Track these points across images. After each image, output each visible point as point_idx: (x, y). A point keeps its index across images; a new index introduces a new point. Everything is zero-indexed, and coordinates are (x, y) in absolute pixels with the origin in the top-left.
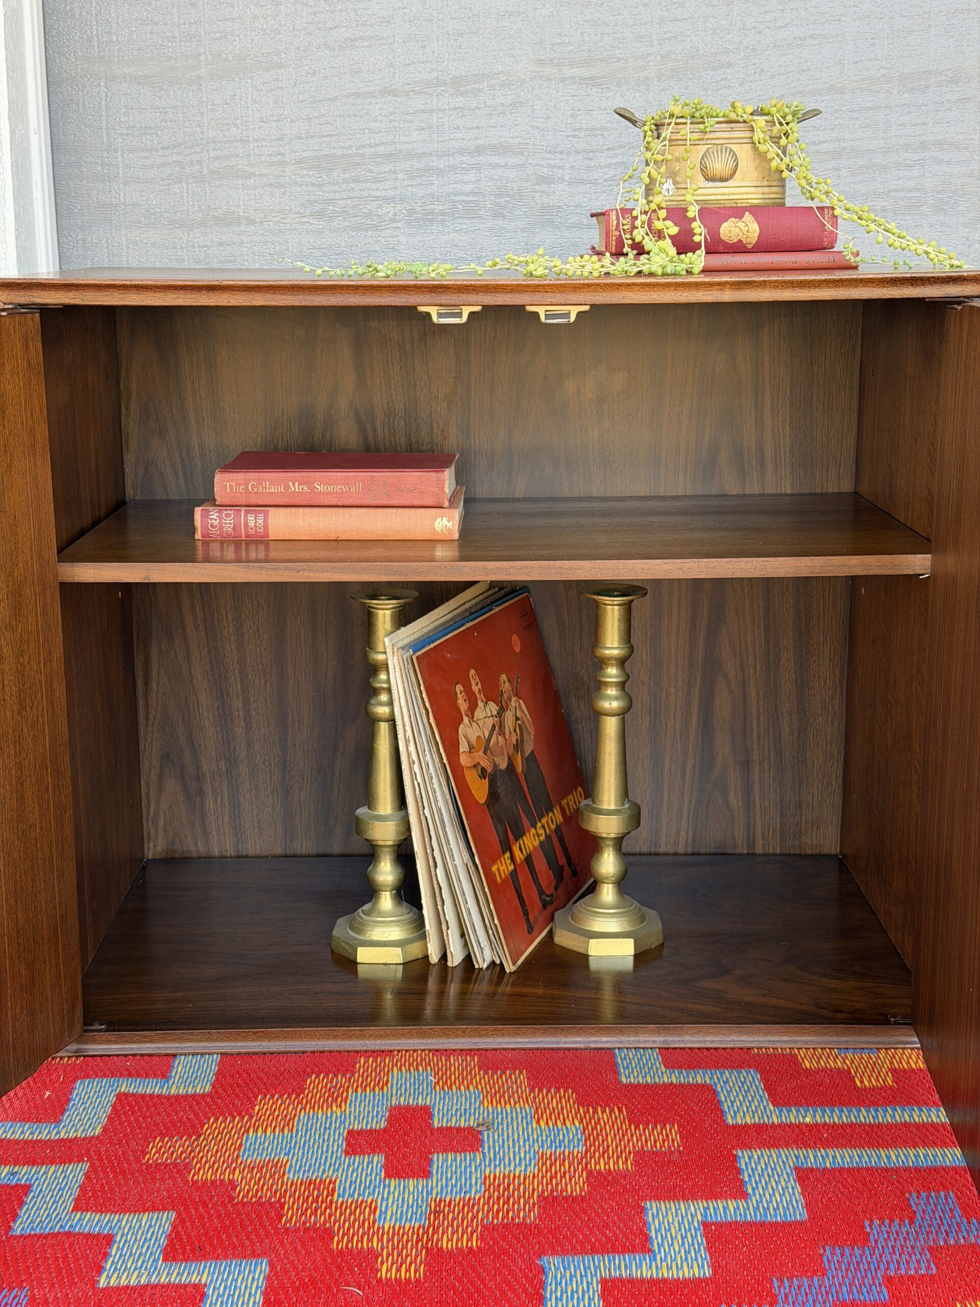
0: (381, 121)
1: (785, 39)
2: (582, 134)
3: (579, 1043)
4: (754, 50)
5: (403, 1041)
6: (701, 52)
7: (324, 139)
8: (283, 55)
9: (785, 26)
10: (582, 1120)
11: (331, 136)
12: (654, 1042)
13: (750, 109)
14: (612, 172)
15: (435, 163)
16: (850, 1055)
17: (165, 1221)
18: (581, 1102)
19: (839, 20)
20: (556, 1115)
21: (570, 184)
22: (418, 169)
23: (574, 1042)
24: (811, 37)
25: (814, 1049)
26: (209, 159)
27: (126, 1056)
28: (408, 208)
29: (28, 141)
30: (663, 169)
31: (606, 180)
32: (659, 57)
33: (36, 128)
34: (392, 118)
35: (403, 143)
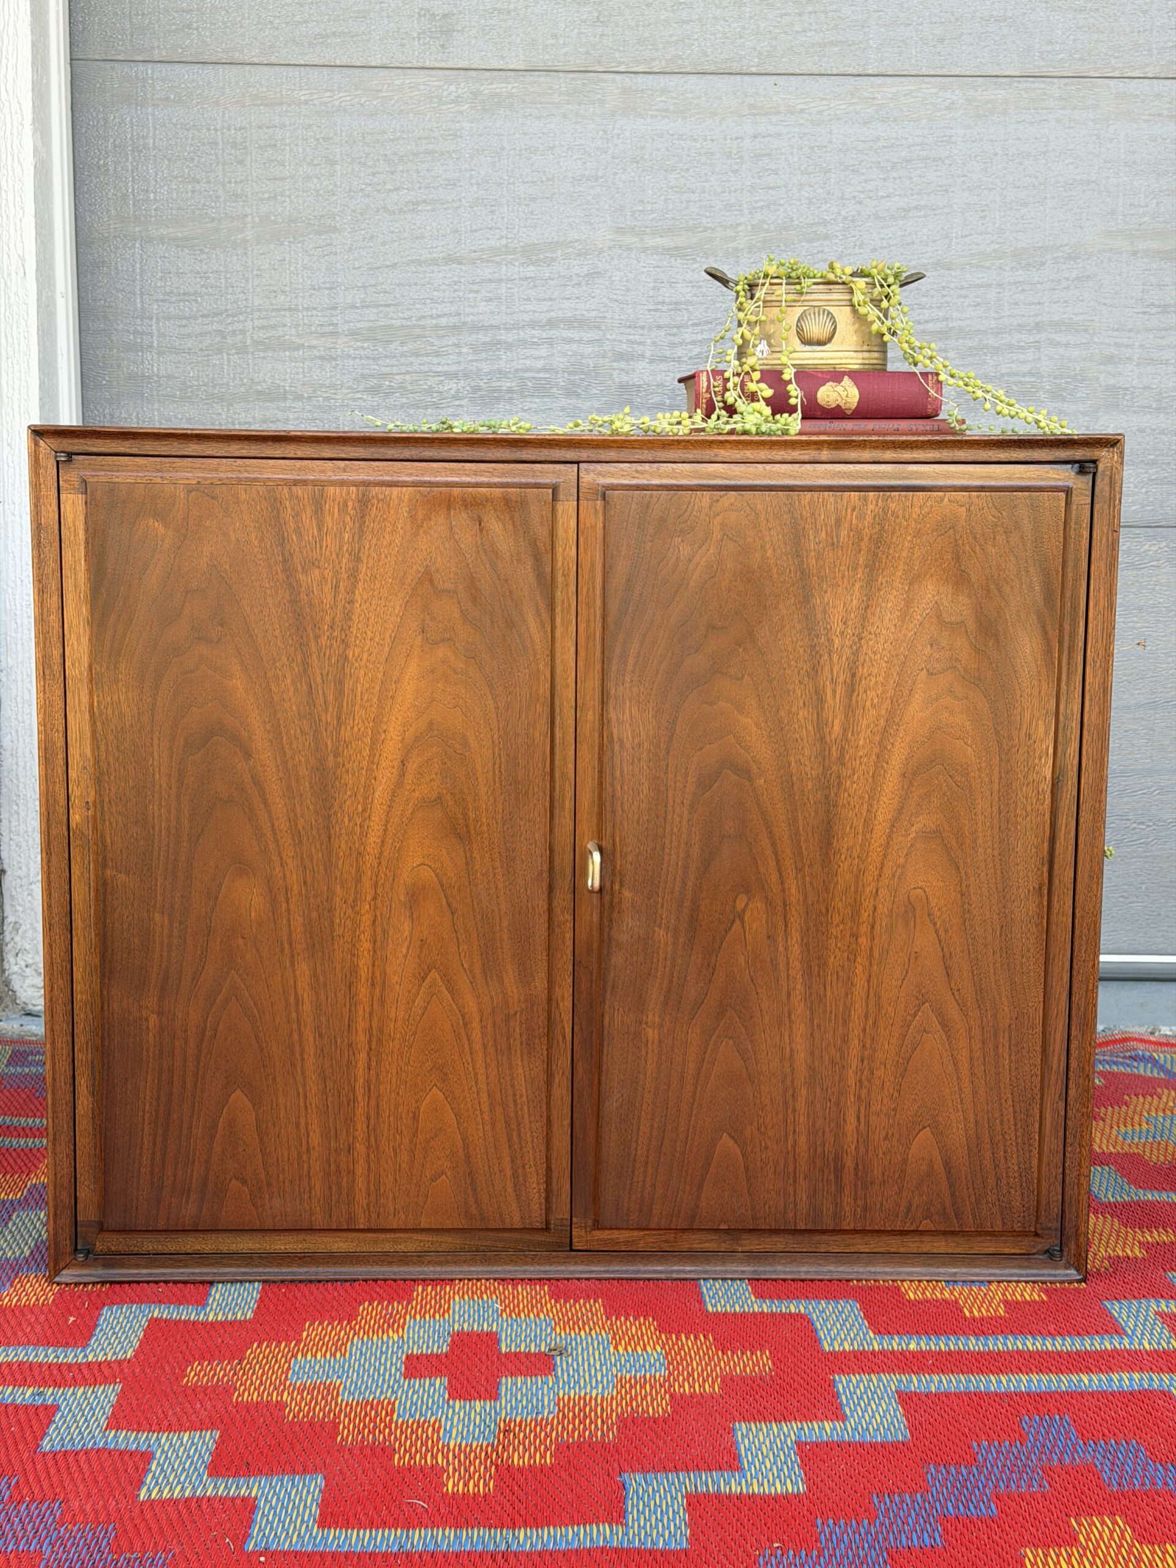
0: (444, 291)
1: (888, 210)
2: (665, 308)
3: (660, 1272)
4: (853, 221)
5: (466, 1268)
6: (796, 223)
7: (381, 309)
8: (338, 218)
9: (888, 196)
10: (664, 1345)
11: (389, 305)
12: (743, 1272)
13: (849, 270)
14: (697, 350)
15: (503, 336)
16: (958, 1288)
17: (208, 1439)
18: (661, 1329)
19: (946, 191)
20: (635, 1341)
21: (651, 362)
22: (484, 343)
23: (655, 1272)
24: (916, 208)
25: (920, 1281)
26: (254, 328)
27: (157, 1282)
28: (473, 384)
29: (54, 304)
30: (757, 330)
31: (691, 358)
32: (749, 227)
33: (63, 291)
34: (456, 287)
35: (468, 315)
